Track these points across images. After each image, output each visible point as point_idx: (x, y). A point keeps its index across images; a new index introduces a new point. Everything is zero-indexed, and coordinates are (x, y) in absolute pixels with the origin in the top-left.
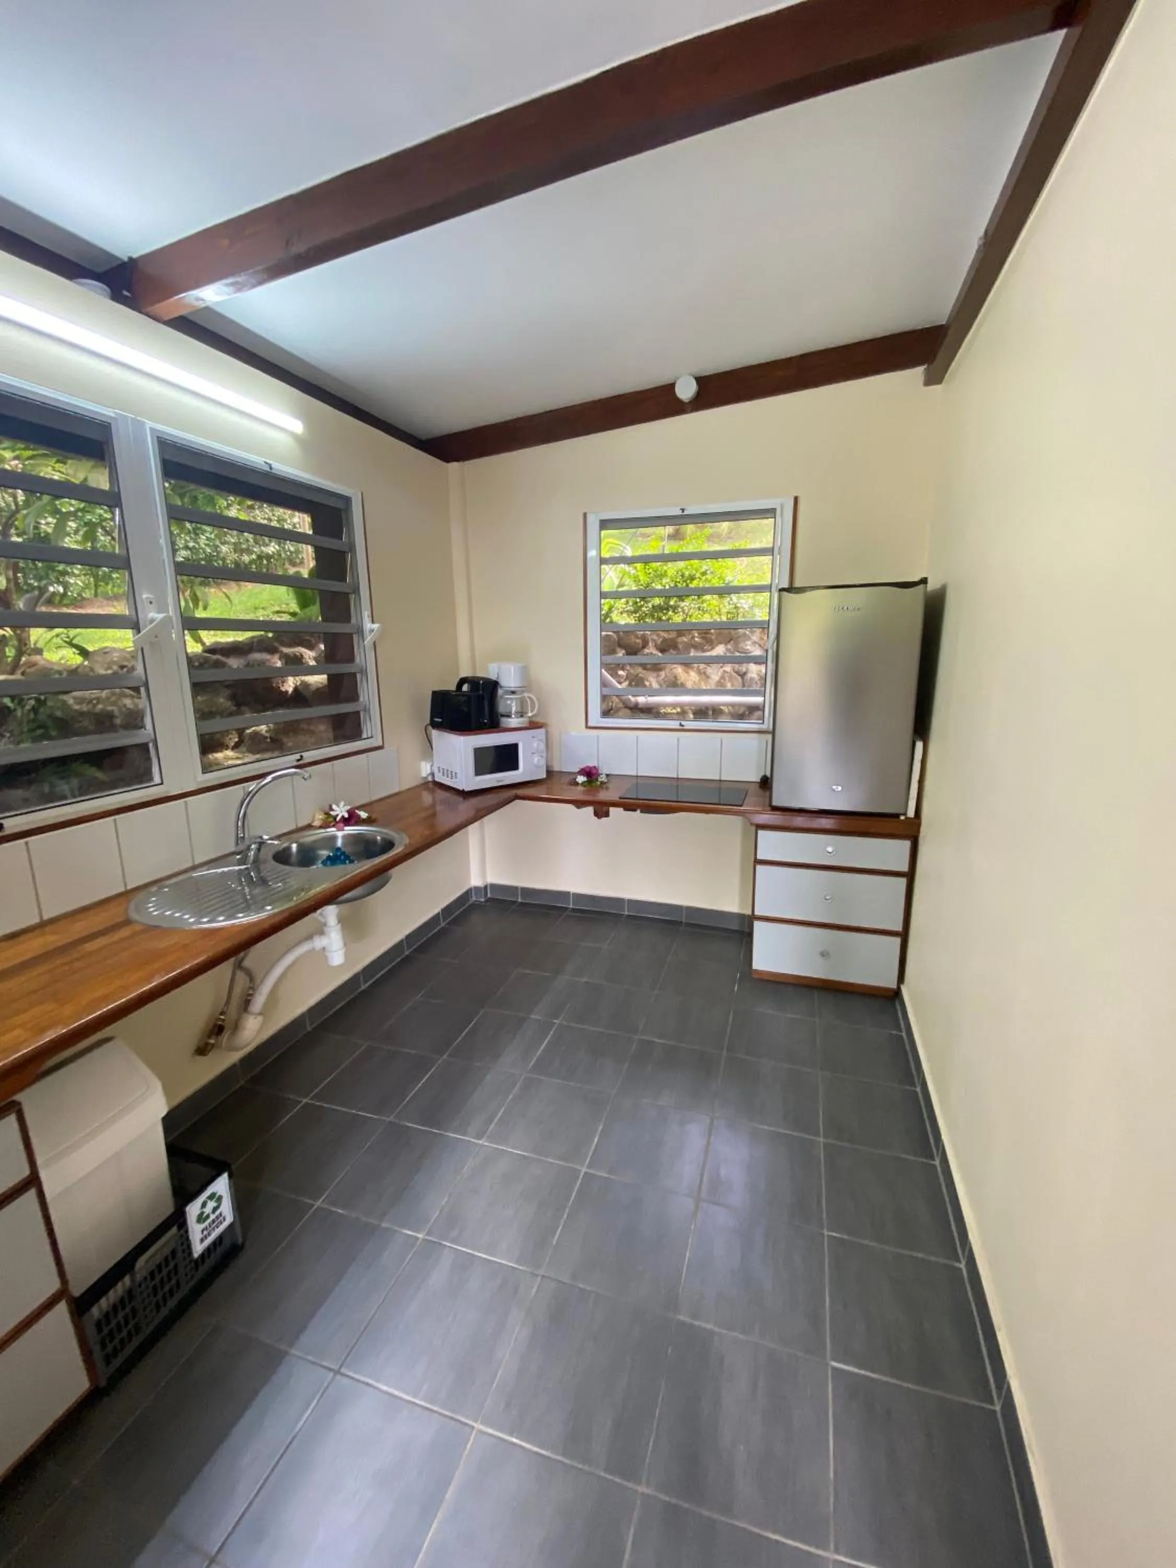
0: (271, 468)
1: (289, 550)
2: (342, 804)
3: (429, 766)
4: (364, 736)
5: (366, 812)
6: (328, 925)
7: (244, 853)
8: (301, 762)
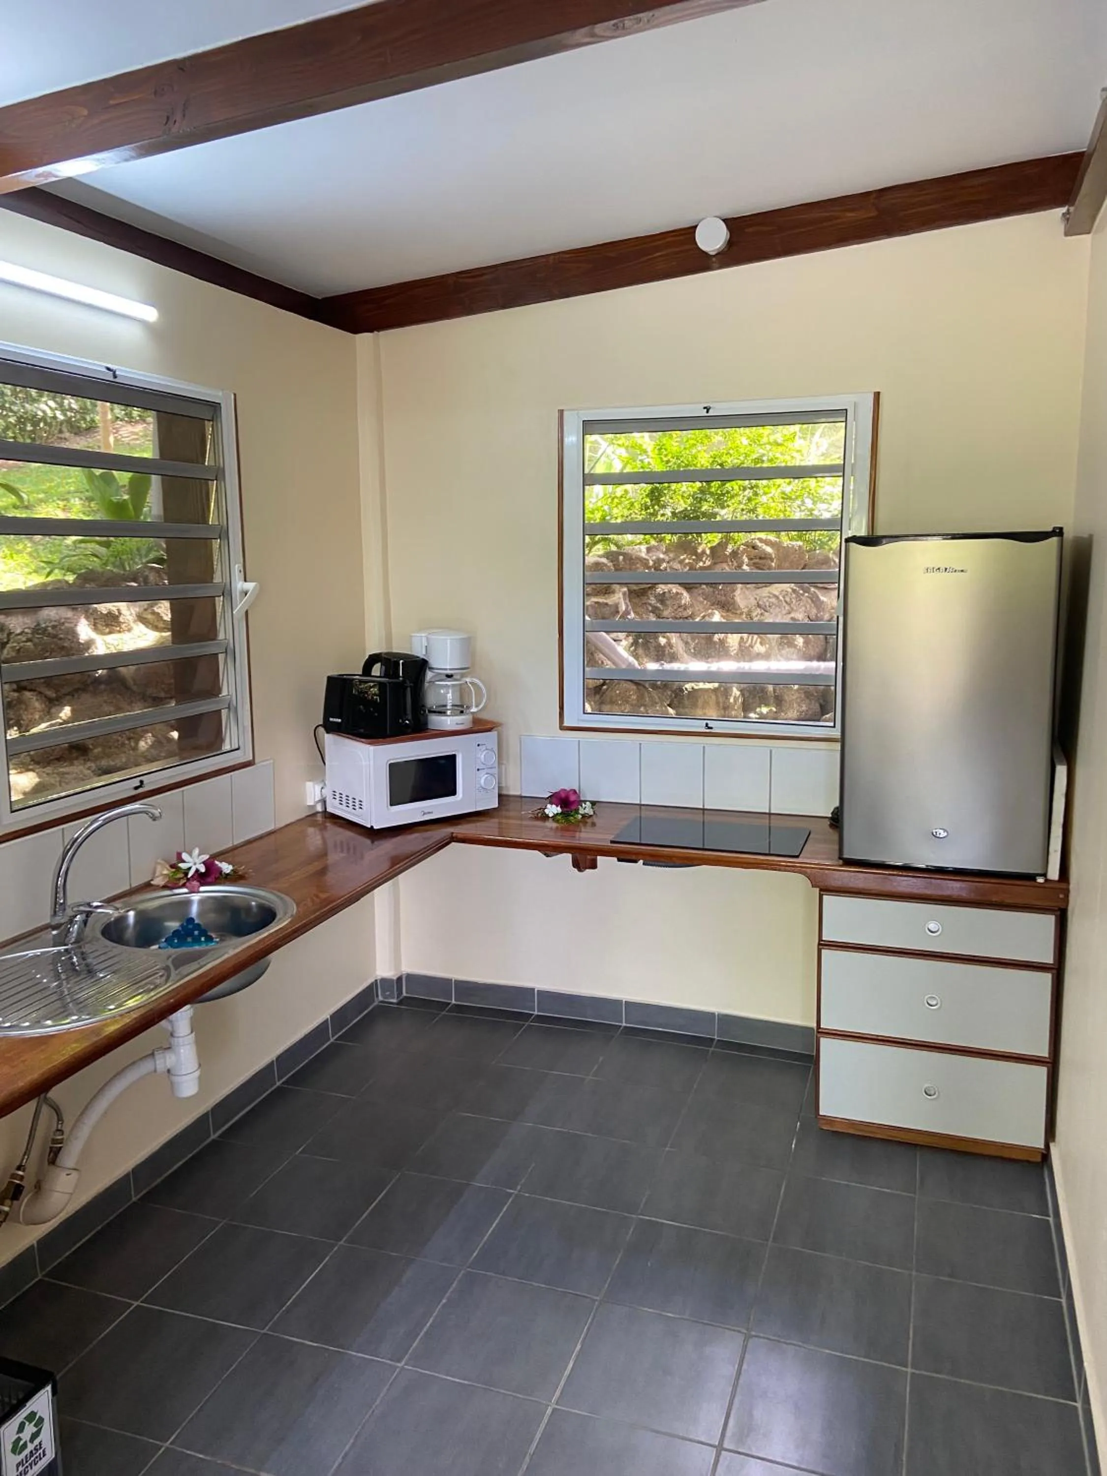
0: (115, 376)
1: (71, 409)
2: (196, 851)
3: (318, 788)
4: (226, 747)
5: (229, 863)
6: (176, 1035)
7: (63, 929)
8: (140, 790)
